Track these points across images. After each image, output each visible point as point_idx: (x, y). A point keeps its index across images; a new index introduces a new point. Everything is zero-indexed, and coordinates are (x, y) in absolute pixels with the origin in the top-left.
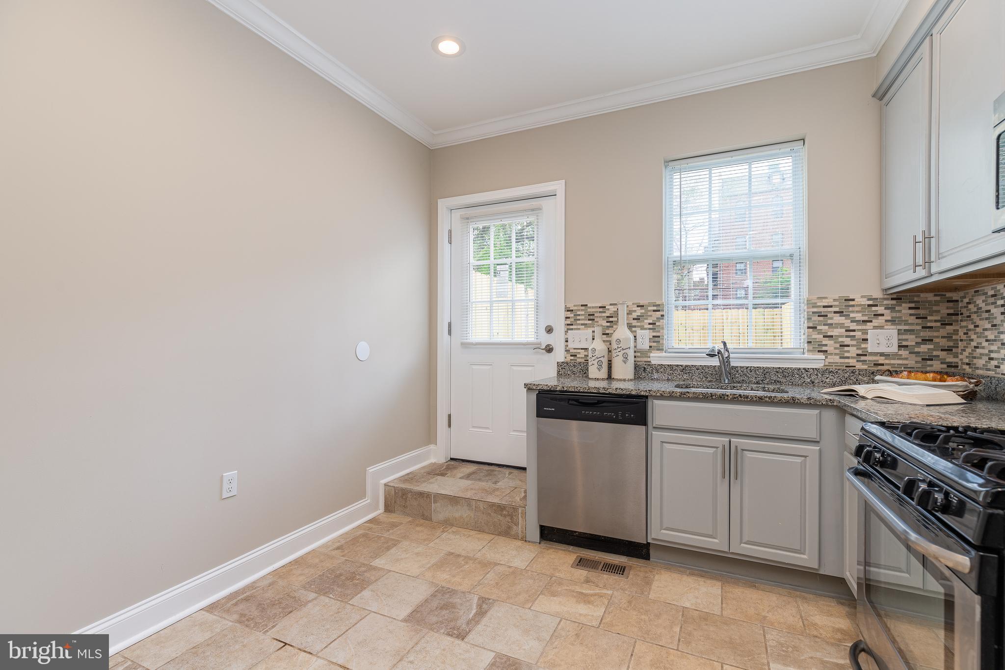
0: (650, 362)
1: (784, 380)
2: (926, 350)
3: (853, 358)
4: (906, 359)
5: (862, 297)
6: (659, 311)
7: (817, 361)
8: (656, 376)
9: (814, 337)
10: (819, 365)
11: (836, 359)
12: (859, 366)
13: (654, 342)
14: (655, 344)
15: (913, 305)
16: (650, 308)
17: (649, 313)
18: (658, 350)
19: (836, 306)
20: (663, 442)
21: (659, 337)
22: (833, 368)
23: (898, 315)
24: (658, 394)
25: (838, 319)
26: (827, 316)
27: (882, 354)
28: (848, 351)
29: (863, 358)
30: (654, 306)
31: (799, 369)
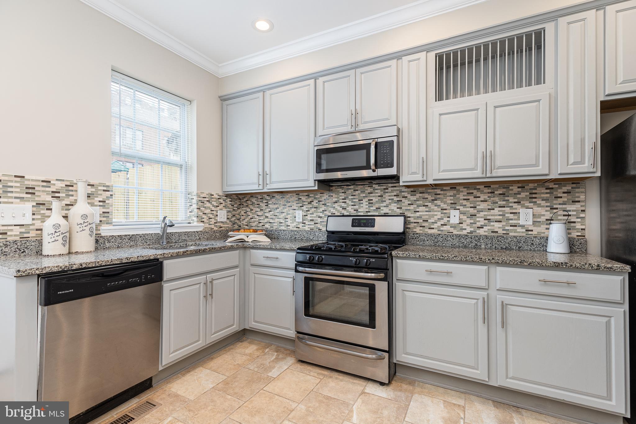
0: (100, 234)
1: (188, 239)
2: (234, 220)
3: (213, 224)
4: (228, 224)
5: (216, 194)
6: (108, 191)
7: (200, 227)
8: (108, 245)
9: (199, 214)
10: (202, 229)
11: (207, 225)
12: (215, 229)
13: (104, 217)
14: (105, 219)
15: (230, 200)
16: (100, 188)
17: (99, 192)
18: (107, 223)
19: (208, 198)
20: (170, 290)
21: (108, 213)
22: (207, 230)
23: (226, 204)
25: (208, 205)
26: (204, 202)
27: (222, 222)
28: (211, 221)
29: (216, 224)
30: (104, 186)
31: (195, 232)
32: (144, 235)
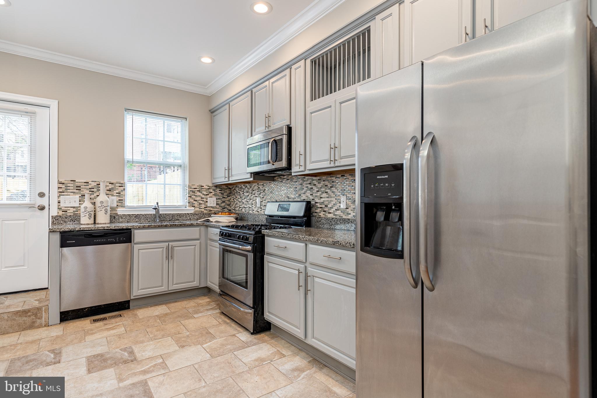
0: (117, 213)
2: (223, 205)
3: (203, 208)
4: (218, 208)
5: (206, 185)
6: (122, 186)
7: (191, 210)
8: (121, 220)
9: (190, 200)
10: (192, 212)
11: (198, 209)
12: (205, 212)
13: (119, 203)
14: (120, 204)
15: (220, 189)
16: (117, 185)
17: (117, 188)
18: (121, 207)
19: (198, 188)
20: (139, 250)
21: (122, 200)
22: (197, 213)
23: (216, 193)
24: (137, 227)
25: (198, 194)
26: (195, 192)
27: (212, 207)
28: (202, 206)
29: (206, 209)
30: (119, 184)
31: (186, 214)
32: (146, 215)
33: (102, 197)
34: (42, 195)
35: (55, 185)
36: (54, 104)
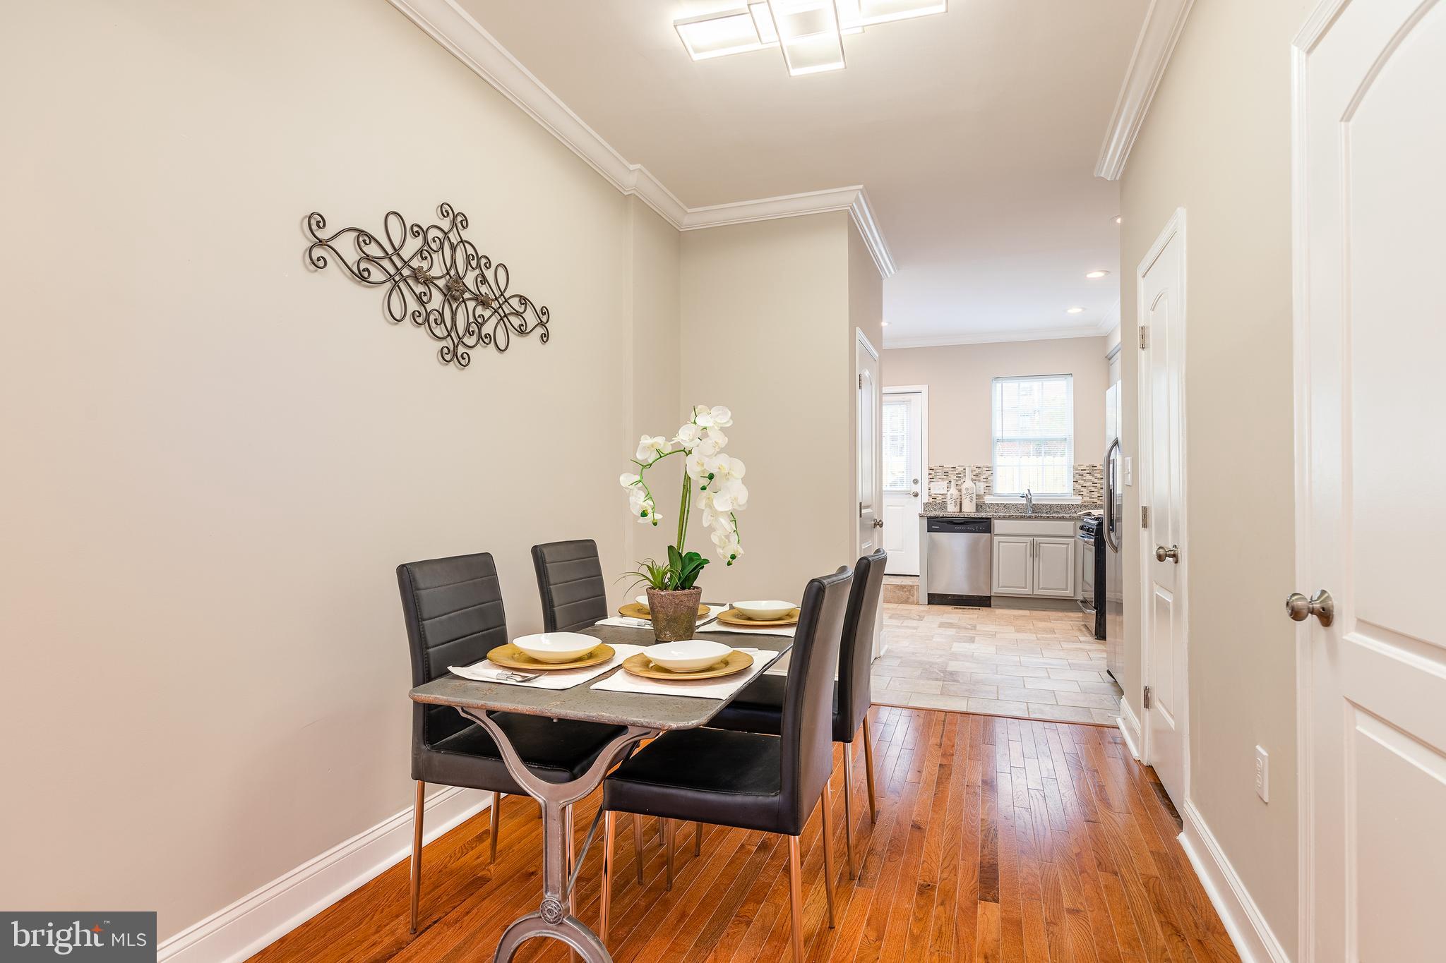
0: (984, 501)
1: (1061, 511)
3: (1096, 498)
5: (1100, 465)
6: (990, 470)
7: (1078, 500)
8: (988, 510)
9: (1076, 486)
10: (1079, 503)
11: (1088, 499)
12: (1099, 502)
13: (987, 489)
14: (987, 491)
16: (984, 469)
17: (984, 472)
18: (989, 494)
19: (1087, 470)
20: (999, 542)
21: (990, 486)
22: (1086, 504)
24: (997, 517)
25: (1088, 477)
26: (1083, 475)
28: (1094, 495)
30: (987, 467)
31: (1069, 505)
33: (968, 484)
34: (916, 482)
35: (926, 471)
36: (924, 389)
